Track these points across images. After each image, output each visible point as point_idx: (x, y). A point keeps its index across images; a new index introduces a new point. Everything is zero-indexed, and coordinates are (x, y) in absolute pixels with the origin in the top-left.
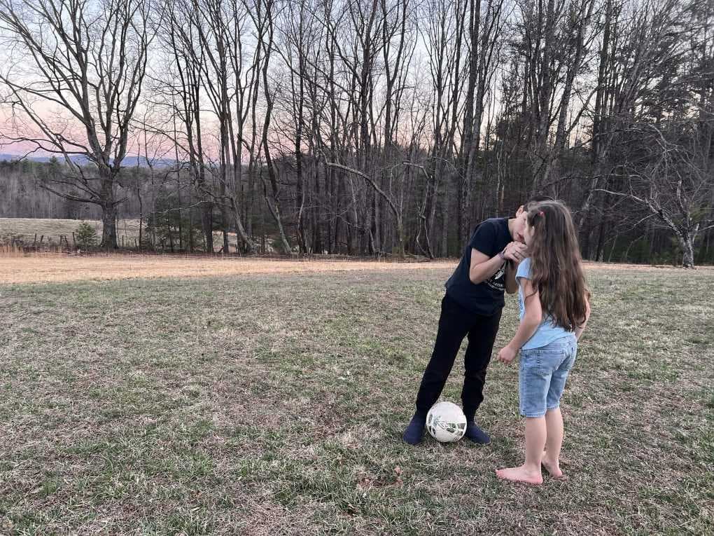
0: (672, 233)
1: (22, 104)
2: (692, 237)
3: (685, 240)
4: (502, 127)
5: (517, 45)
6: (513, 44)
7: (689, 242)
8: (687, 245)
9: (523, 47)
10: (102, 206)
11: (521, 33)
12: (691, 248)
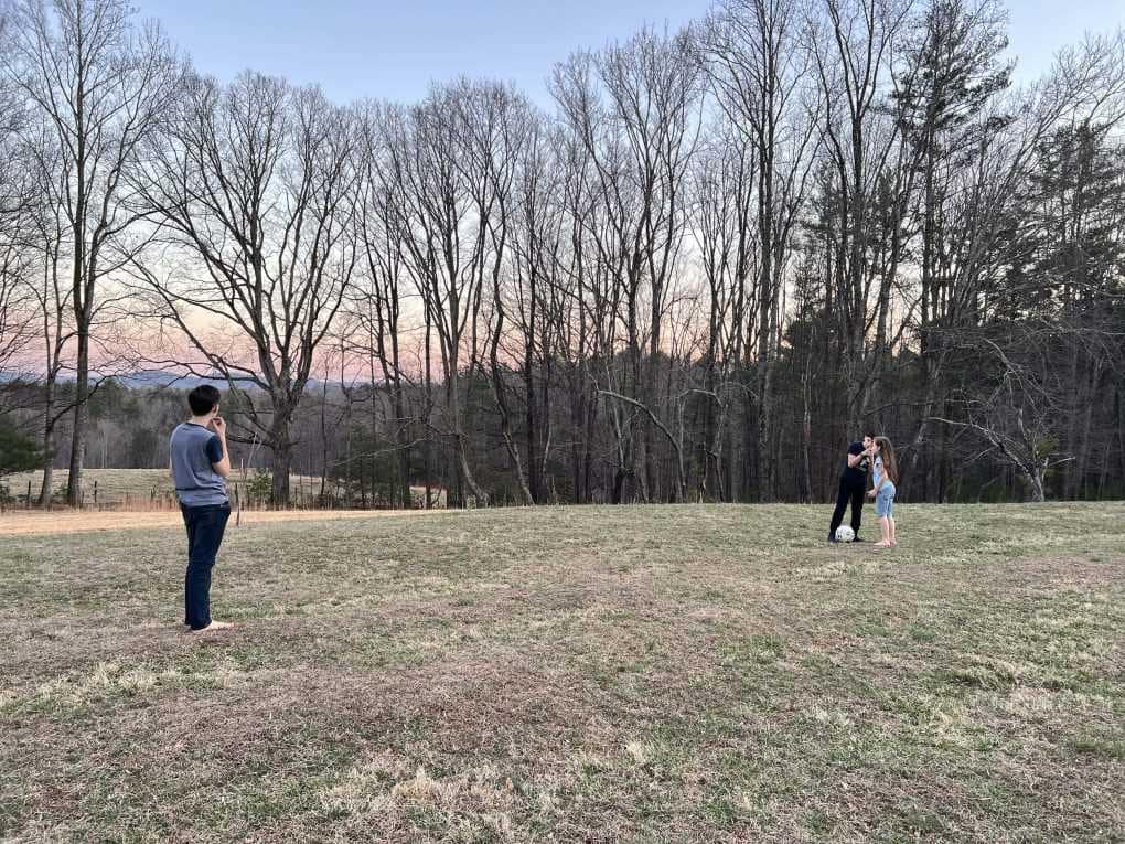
0: (1018, 469)
1: (178, 319)
2: (1041, 473)
3: (1033, 476)
4: (796, 331)
5: (813, 227)
6: (806, 225)
7: (1037, 478)
8: (1035, 482)
9: (823, 229)
10: (274, 448)
11: (818, 211)
12: (1040, 485)
